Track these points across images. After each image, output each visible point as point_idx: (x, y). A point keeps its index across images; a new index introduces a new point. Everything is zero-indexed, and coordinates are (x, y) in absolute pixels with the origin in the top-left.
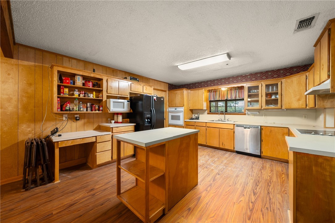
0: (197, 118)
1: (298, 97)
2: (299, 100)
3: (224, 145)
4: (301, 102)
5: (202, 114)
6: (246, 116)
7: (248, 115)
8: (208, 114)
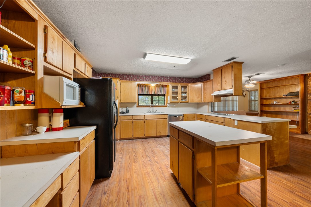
0: (128, 112)
1: (198, 96)
2: (198, 98)
3: (160, 133)
4: (199, 99)
5: (131, 107)
6: (167, 108)
7: (168, 107)
8: (137, 107)
